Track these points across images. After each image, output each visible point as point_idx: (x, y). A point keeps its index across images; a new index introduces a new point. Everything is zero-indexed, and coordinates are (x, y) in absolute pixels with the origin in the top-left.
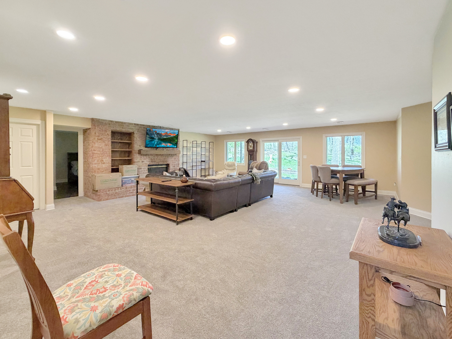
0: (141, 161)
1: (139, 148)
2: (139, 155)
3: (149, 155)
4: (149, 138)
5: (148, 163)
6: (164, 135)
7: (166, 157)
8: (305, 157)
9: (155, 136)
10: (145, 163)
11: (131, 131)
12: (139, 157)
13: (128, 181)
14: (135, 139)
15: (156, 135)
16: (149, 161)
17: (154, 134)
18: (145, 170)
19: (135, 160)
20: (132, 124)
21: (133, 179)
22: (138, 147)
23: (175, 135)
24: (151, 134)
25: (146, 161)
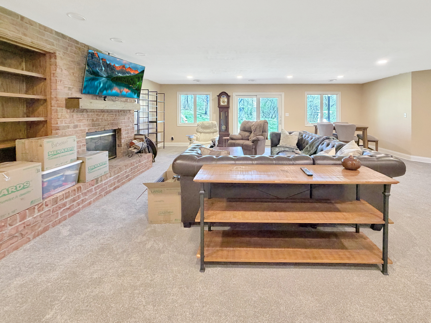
0: (72, 125)
1: (68, 94)
2: (69, 111)
3: (87, 112)
4: (88, 73)
5: (87, 128)
6: (118, 69)
7: (116, 115)
8: (287, 115)
9: (102, 70)
10: (81, 130)
11: (47, 48)
12: (67, 116)
13: (58, 179)
14: (58, 70)
15: (103, 69)
16: (89, 125)
17: (99, 66)
18: (81, 144)
19: (59, 122)
20: (51, 31)
21: (68, 173)
22: (66, 90)
23: (137, 73)
24: (94, 64)
25: (82, 124)
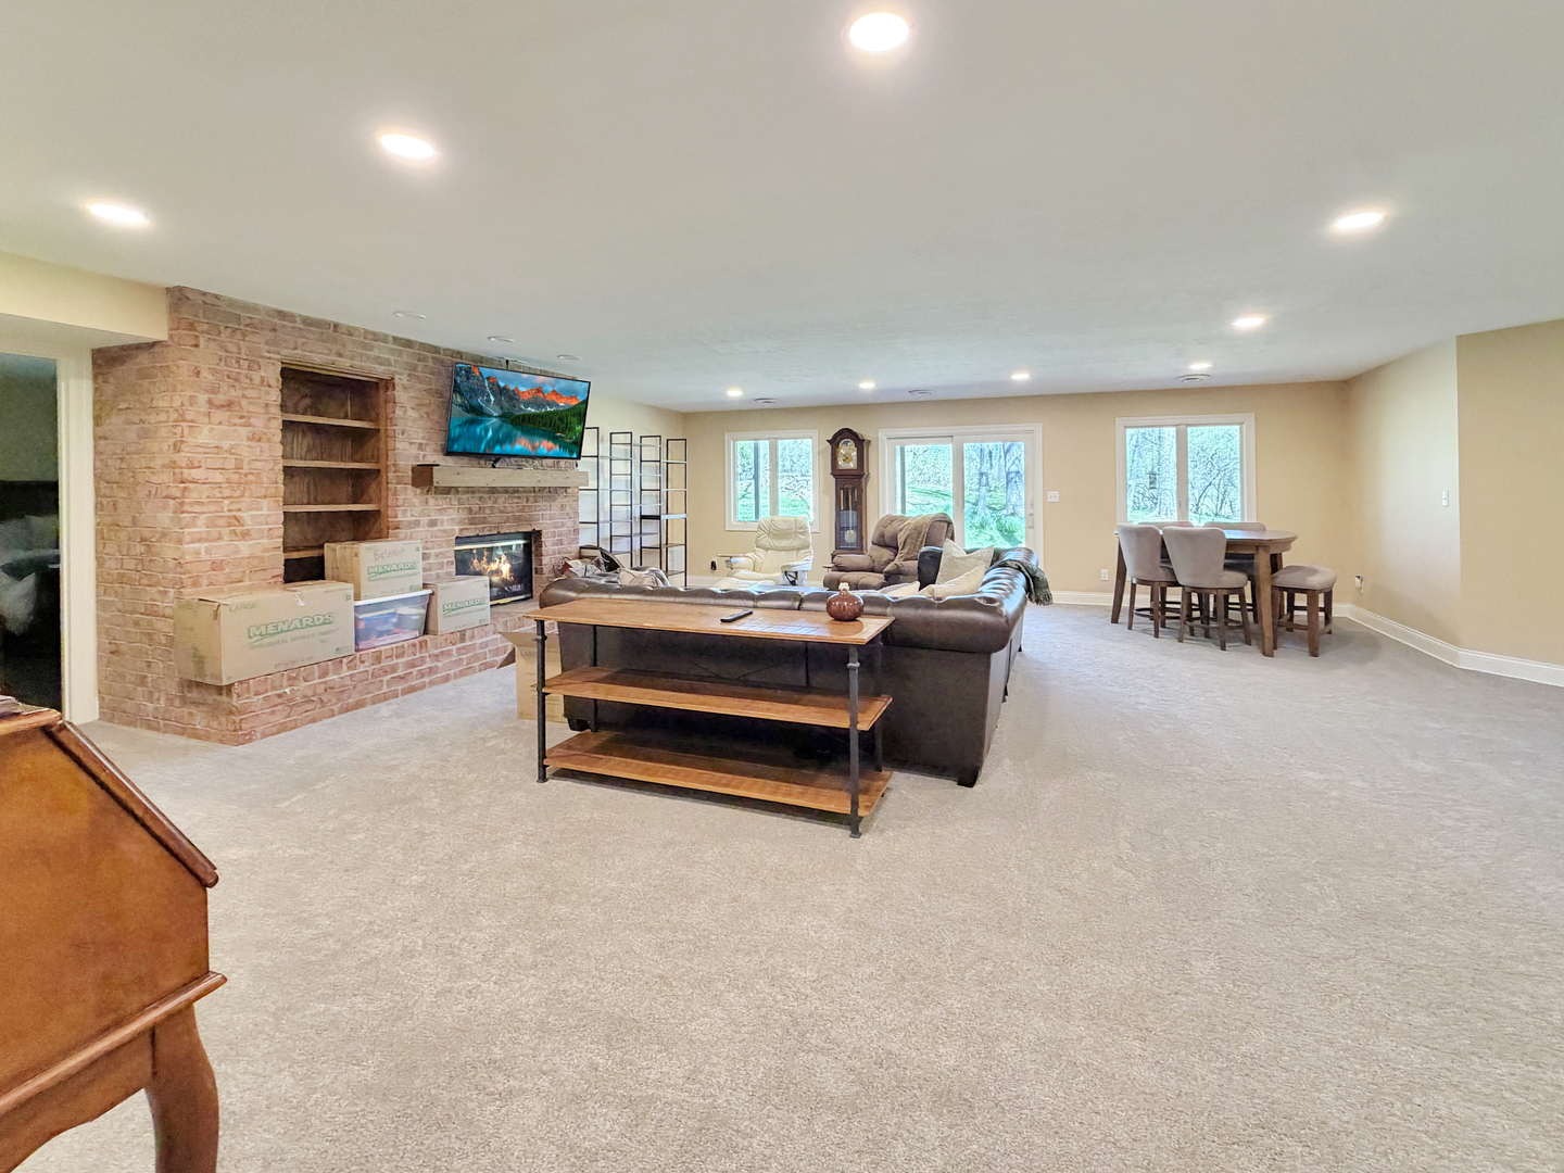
0: (425, 520)
1: (417, 458)
2: (418, 491)
3: (458, 492)
4: (460, 409)
5: (457, 528)
6: (527, 397)
7: (528, 499)
8: (1054, 496)
9: (489, 401)
10: (444, 531)
11: (380, 371)
12: (416, 501)
13: (386, 619)
14: (399, 412)
15: (493, 399)
16: (460, 523)
17: (483, 393)
18: (445, 560)
19: (400, 514)
20: (384, 338)
21: (404, 610)
22: (414, 450)
23: (574, 403)
24: (472, 390)
25: (446, 518)
